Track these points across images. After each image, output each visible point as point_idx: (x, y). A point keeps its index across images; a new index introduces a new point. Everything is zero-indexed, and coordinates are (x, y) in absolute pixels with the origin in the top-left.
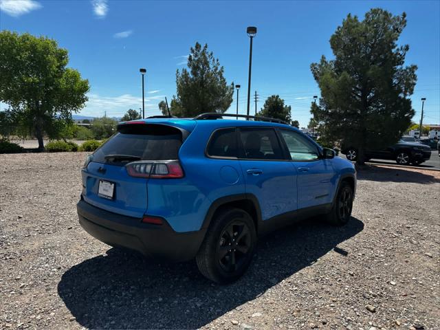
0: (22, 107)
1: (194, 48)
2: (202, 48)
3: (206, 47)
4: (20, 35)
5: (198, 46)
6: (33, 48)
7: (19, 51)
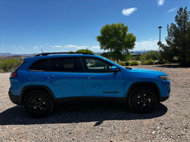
0: (113, 50)
1: (179, 11)
2: (184, 10)
3: (186, 8)
4: (111, 25)
5: (181, 9)
6: (115, 29)
7: (111, 31)
